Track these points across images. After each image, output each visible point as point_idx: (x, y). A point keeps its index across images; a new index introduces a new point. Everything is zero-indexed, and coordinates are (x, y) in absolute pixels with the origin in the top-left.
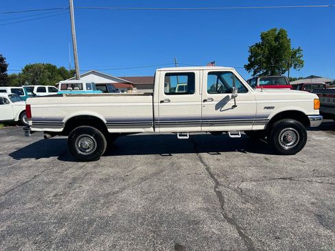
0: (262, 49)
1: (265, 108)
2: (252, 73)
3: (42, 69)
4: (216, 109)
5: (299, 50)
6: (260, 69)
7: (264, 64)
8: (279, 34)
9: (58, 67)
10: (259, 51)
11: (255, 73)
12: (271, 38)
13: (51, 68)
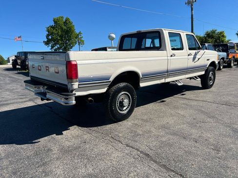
0: (56, 30)
1: (207, 60)
2: (50, 47)
4: (193, 61)
5: (80, 33)
6: (55, 44)
7: (60, 41)
8: (66, 21)
10: (54, 31)
11: (52, 47)
12: (61, 23)
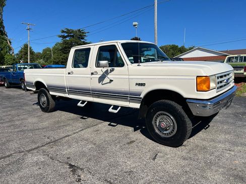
1: (137, 84)
3: (168, 49)
4: (99, 82)
9: (179, 47)
13: (174, 48)
